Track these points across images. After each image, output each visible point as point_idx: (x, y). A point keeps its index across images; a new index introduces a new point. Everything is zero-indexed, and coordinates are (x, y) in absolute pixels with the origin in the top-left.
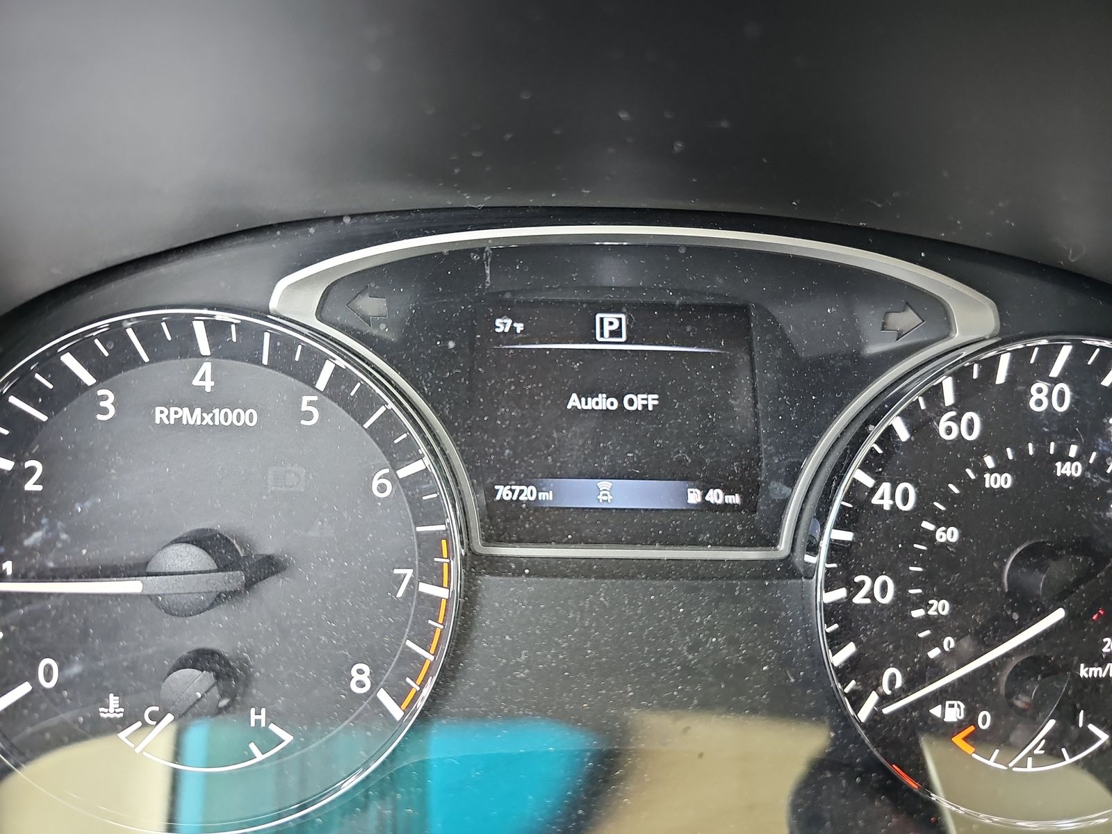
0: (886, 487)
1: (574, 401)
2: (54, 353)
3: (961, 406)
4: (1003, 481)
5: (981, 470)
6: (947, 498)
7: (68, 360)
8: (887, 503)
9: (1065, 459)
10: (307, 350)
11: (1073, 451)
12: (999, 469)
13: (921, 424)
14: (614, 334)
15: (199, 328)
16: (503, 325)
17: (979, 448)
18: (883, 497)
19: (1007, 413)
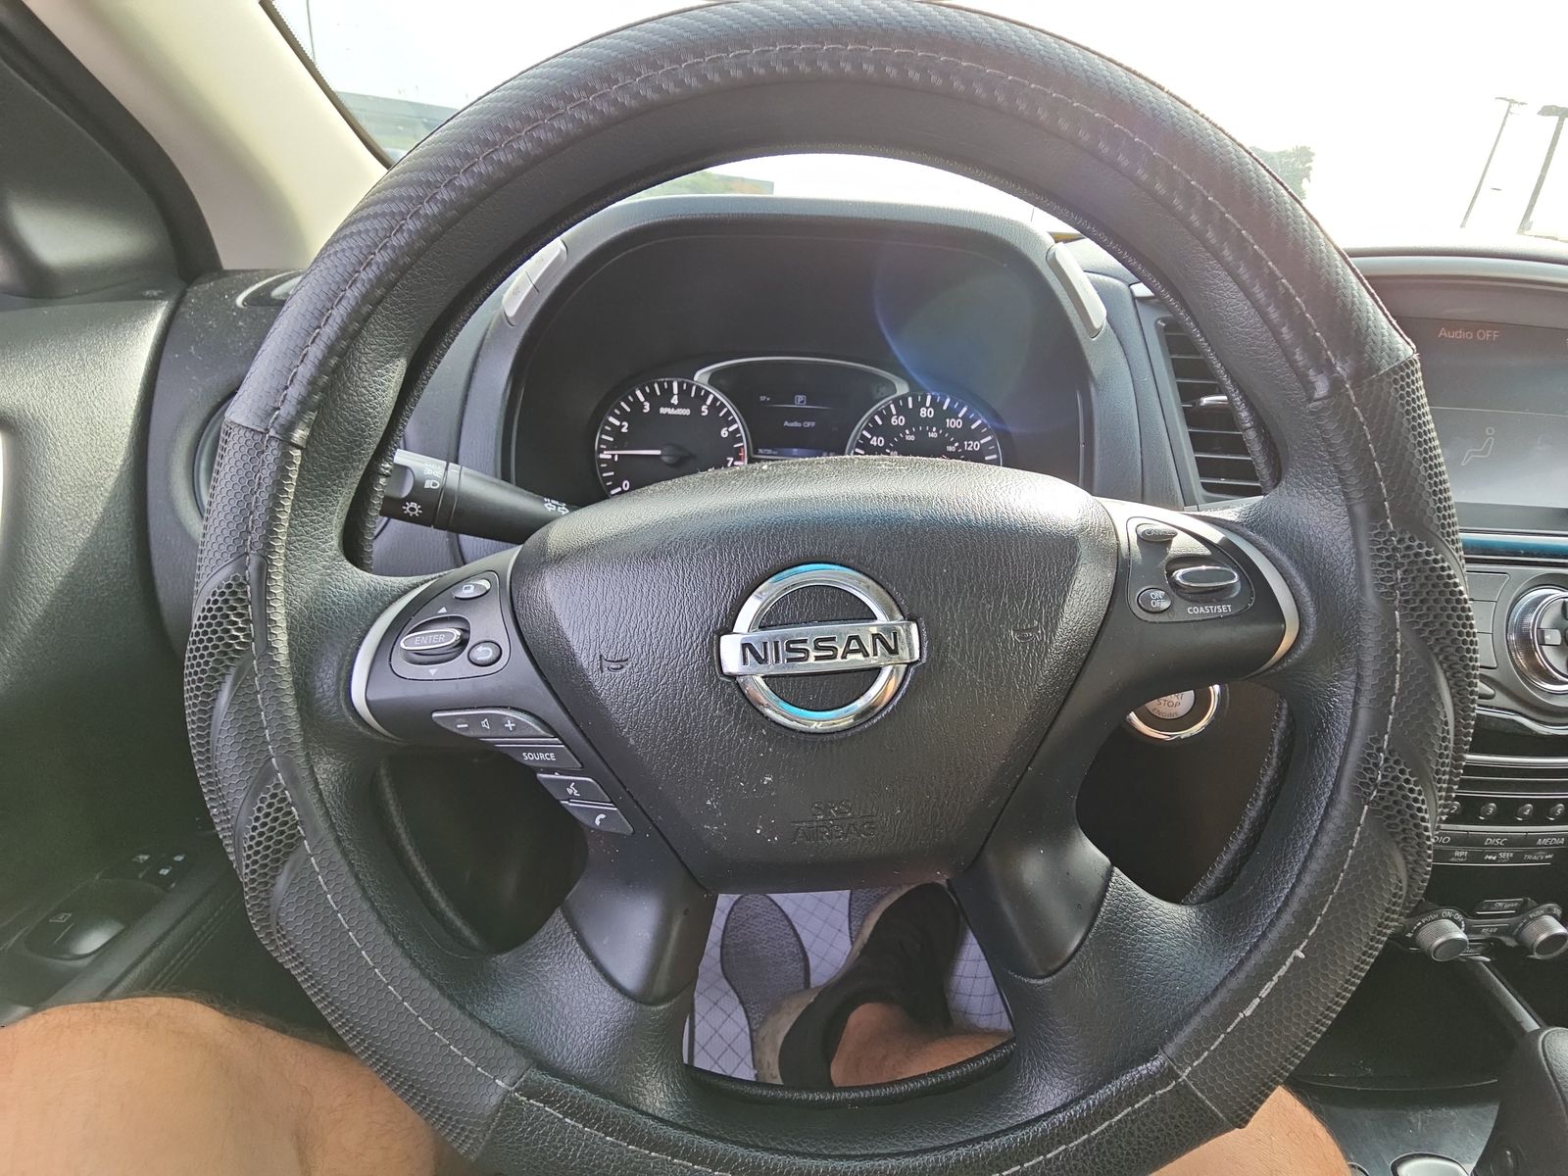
0: (875, 438)
1: (786, 423)
2: (634, 390)
3: (898, 415)
4: (912, 438)
5: (905, 434)
6: (894, 442)
7: (638, 392)
8: (875, 444)
9: (932, 431)
10: (705, 391)
11: (934, 429)
12: (911, 434)
13: (886, 418)
14: (802, 402)
15: (674, 384)
16: (763, 398)
17: (903, 428)
18: (874, 442)
19: (912, 417)
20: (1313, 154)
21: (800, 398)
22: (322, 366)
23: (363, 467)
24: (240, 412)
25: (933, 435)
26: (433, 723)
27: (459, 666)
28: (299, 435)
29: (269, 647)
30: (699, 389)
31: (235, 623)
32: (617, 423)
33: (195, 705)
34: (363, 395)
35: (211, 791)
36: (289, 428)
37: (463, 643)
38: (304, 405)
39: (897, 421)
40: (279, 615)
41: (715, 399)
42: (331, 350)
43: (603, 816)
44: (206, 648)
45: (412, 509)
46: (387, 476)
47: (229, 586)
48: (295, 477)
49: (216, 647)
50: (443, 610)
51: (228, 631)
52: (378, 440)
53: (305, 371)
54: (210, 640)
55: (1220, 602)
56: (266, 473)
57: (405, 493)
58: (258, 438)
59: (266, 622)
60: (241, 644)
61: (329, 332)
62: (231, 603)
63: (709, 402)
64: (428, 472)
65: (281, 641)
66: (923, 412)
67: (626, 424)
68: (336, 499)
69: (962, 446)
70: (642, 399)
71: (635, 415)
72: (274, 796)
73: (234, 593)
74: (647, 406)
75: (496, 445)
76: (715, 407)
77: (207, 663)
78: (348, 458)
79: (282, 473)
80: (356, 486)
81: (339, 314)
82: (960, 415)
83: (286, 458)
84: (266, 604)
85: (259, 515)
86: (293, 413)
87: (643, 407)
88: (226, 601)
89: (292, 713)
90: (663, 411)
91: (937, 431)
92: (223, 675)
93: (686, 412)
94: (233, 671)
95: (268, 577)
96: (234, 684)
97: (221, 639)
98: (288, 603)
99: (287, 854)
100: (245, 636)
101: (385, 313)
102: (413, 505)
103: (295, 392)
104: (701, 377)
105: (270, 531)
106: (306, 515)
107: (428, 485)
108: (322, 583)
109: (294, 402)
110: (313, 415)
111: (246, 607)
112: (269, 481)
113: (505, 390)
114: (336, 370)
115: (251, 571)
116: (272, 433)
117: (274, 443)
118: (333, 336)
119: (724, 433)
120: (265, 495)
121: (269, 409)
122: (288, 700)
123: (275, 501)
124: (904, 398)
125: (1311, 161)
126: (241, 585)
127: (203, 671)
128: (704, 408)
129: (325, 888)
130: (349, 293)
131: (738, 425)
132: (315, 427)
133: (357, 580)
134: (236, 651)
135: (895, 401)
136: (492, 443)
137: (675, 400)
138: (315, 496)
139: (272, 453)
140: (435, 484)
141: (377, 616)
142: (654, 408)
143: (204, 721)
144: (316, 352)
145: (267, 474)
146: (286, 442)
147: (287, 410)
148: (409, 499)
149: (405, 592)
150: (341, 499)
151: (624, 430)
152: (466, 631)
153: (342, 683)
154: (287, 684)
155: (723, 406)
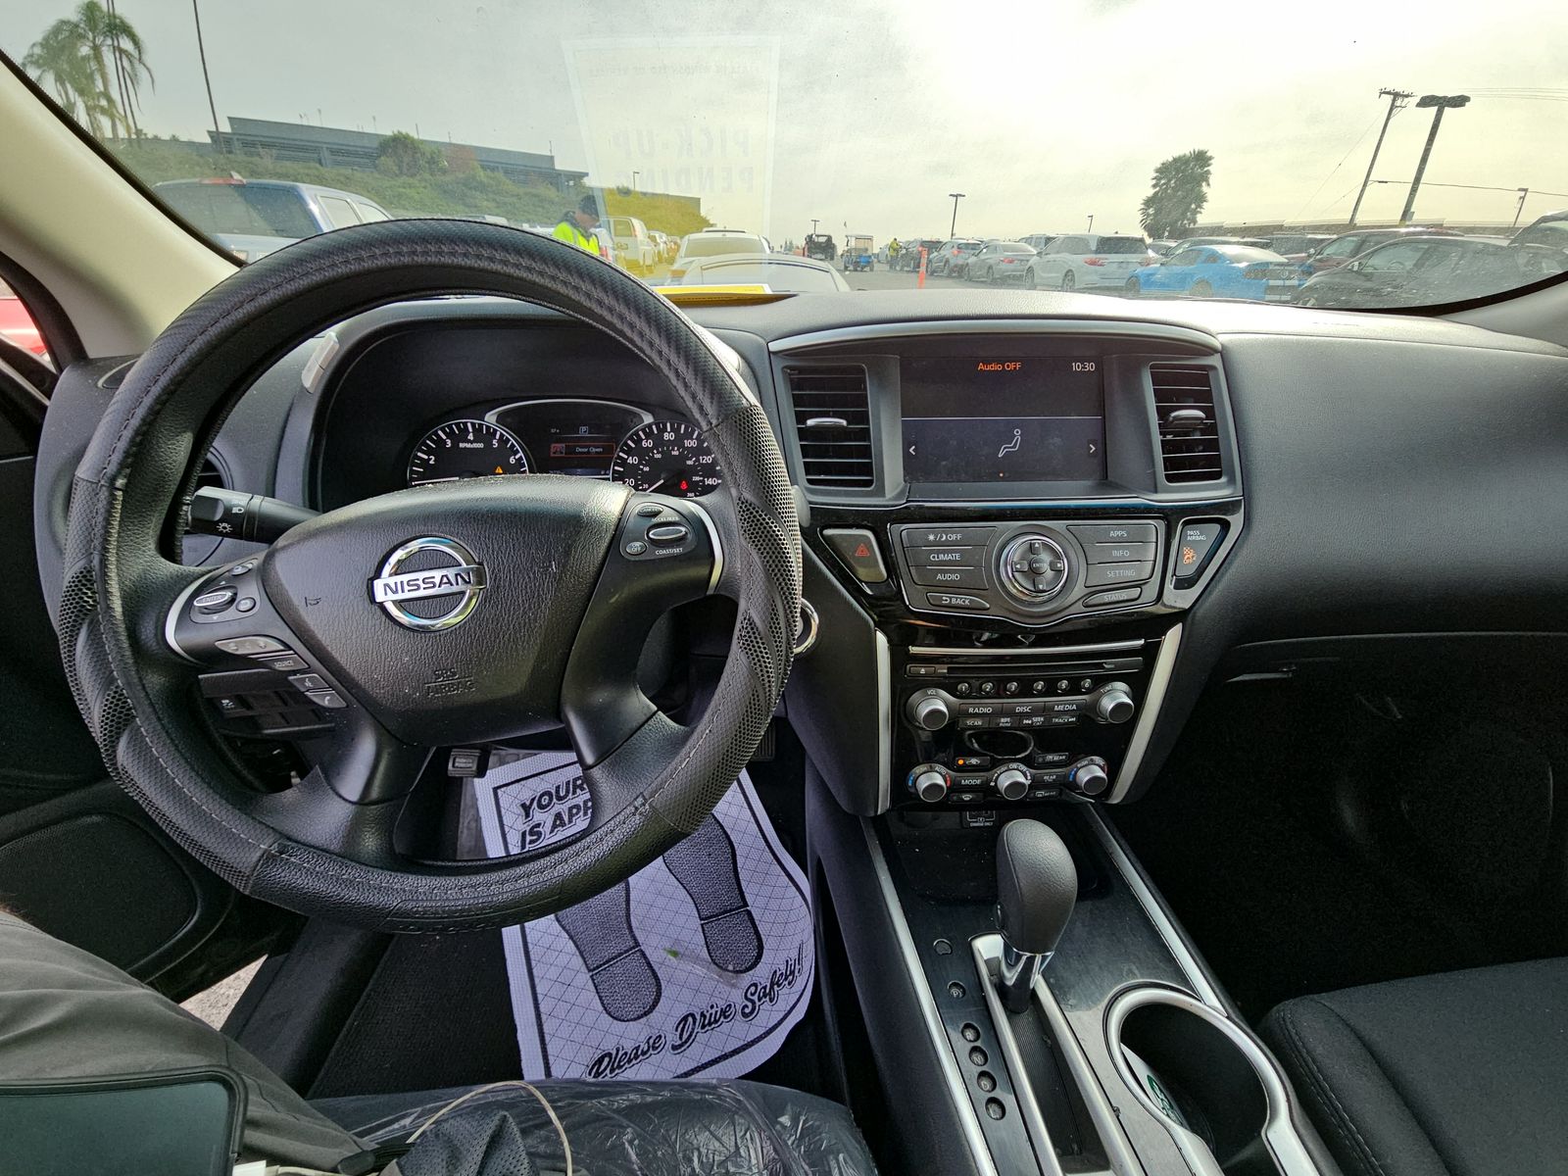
0: (630, 458)
2: (436, 431)
3: (647, 439)
4: (659, 456)
5: (653, 453)
6: (645, 460)
7: (440, 432)
9: (674, 450)
10: (494, 429)
11: (676, 448)
12: (658, 453)
13: (638, 441)
14: (585, 432)
15: (469, 425)
16: (553, 431)
17: (652, 449)
18: (630, 461)
19: (659, 442)
20: (1211, 158)
21: (584, 429)
22: (132, 442)
23: (169, 500)
24: (83, 471)
25: (676, 453)
26: (216, 648)
27: (231, 613)
28: (120, 482)
29: (109, 608)
30: (488, 428)
31: (86, 593)
32: (426, 457)
33: (65, 642)
34: (161, 456)
35: (70, 671)
36: (113, 479)
37: (232, 600)
38: (122, 465)
39: (647, 444)
40: (114, 588)
41: (502, 435)
42: (137, 433)
43: (328, 698)
44: (69, 609)
45: (225, 528)
46: (188, 504)
47: (81, 572)
48: (120, 507)
49: (75, 607)
50: (223, 583)
51: (81, 598)
52: (177, 483)
53: (122, 445)
54: (71, 604)
55: (678, 546)
56: (100, 505)
57: (217, 517)
58: (94, 486)
59: (106, 593)
60: (90, 605)
61: (135, 422)
62: (84, 582)
63: (498, 437)
64: (235, 502)
65: (117, 605)
66: (666, 436)
67: (433, 458)
68: (150, 519)
69: (698, 460)
70: (444, 437)
71: (439, 449)
72: (116, 692)
73: (84, 576)
74: (449, 442)
75: (304, 480)
76: (503, 441)
77: (70, 617)
78: (155, 494)
79: (111, 505)
80: (165, 512)
81: (141, 412)
82: (695, 437)
83: (113, 497)
84: (106, 582)
85: (98, 530)
86: (115, 470)
87: (446, 443)
88: (80, 581)
89: (126, 645)
90: (461, 445)
91: (678, 450)
92: (81, 624)
93: (481, 445)
94: (87, 621)
95: (106, 566)
96: (89, 626)
97: (77, 603)
98: (121, 582)
99: (126, 725)
100: (94, 601)
101: (171, 407)
102: (224, 525)
103: (116, 458)
104: (491, 418)
105: (106, 541)
106: (130, 530)
107: (235, 510)
108: (144, 570)
109: (115, 464)
110: (128, 471)
111: (92, 584)
112: (102, 510)
113: (310, 438)
114: (141, 443)
115: (96, 562)
116: (102, 482)
117: (104, 488)
118: (137, 424)
119: (512, 460)
120: (101, 519)
121: (100, 469)
122: (123, 638)
123: (108, 522)
124: (650, 426)
125: (1209, 165)
126: (88, 572)
127: (69, 622)
128: (494, 442)
129: (150, 745)
130: (145, 399)
131: (521, 454)
132: (130, 478)
133: (167, 568)
134: (88, 610)
135: (643, 430)
136: (300, 479)
137: (471, 437)
138: (135, 518)
139: (104, 494)
140: (240, 510)
141: (182, 590)
142: (455, 444)
143: (71, 646)
144: (128, 434)
145: (102, 505)
146: (112, 487)
147: (111, 469)
148: (221, 520)
149: (203, 575)
150: (154, 520)
151: (432, 462)
152: (236, 594)
153: (159, 628)
154: (122, 628)
155: (508, 440)
